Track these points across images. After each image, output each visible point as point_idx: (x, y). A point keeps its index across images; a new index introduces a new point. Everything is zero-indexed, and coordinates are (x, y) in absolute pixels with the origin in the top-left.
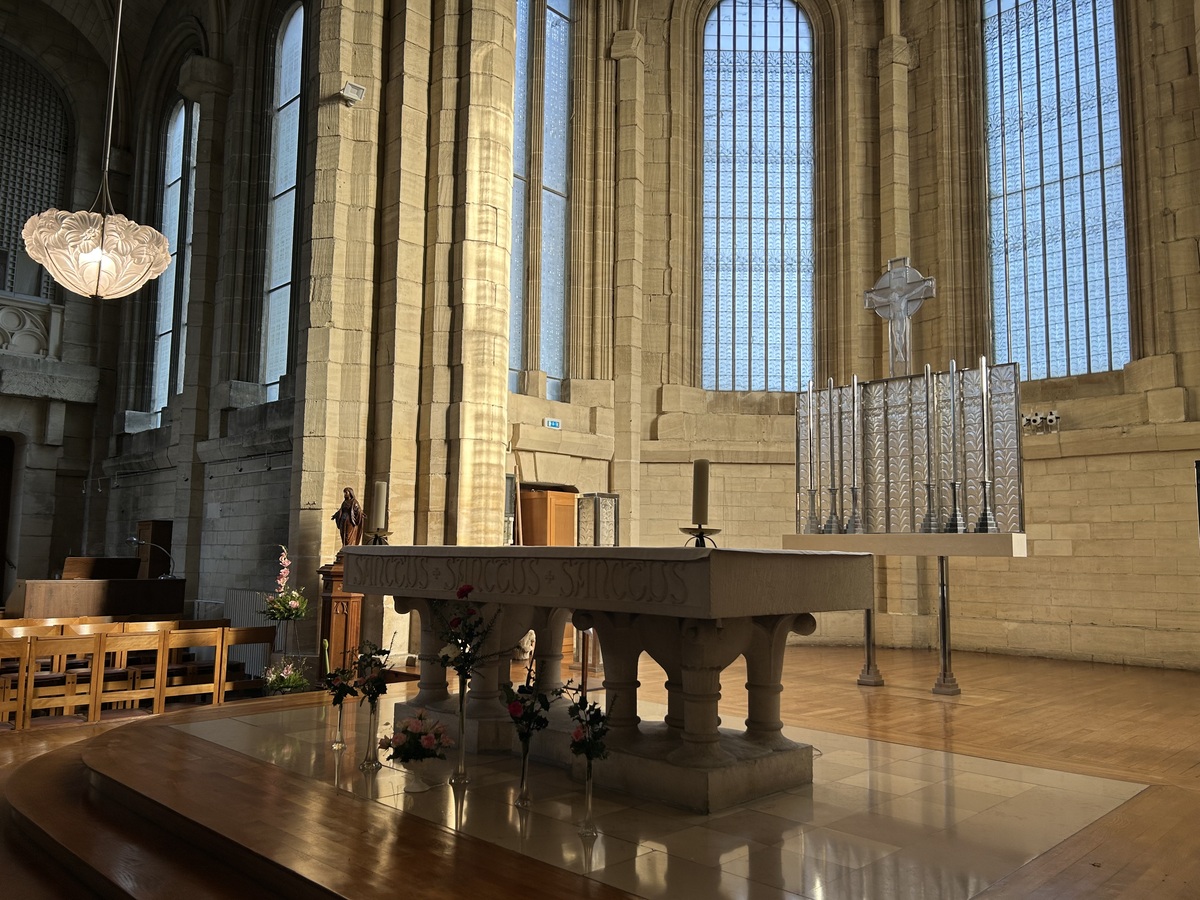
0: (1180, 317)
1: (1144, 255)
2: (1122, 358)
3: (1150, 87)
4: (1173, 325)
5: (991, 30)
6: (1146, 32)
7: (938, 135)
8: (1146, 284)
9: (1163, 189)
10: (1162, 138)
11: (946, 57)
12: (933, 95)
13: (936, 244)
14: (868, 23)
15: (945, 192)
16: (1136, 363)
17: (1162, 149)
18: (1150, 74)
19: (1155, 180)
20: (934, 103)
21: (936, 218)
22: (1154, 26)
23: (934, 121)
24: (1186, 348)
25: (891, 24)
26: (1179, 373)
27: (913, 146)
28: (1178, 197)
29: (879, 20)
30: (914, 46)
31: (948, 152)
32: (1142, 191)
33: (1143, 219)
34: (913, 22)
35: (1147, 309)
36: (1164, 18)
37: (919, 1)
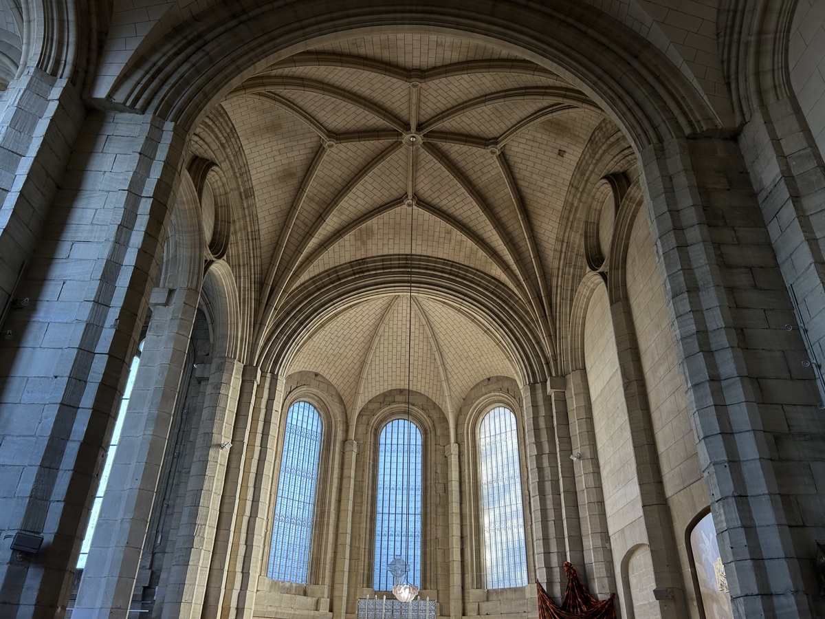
0: (439, 577)
1: (428, 550)
3: (433, 493)
4: (437, 579)
5: (382, 448)
6: (433, 473)
7: (364, 484)
8: (428, 562)
9: (436, 529)
10: (436, 512)
11: (369, 453)
12: (363, 467)
13: (360, 528)
14: (343, 431)
15: (364, 508)
16: (424, 591)
17: (436, 515)
18: (434, 488)
19: (433, 526)
20: (364, 471)
21: (360, 517)
22: (436, 472)
23: (363, 478)
24: (440, 588)
25: (352, 435)
26: (438, 597)
27: (355, 485)
28: (440, 534)
29: (347, 431)
30: (358, 446)
31: (367, 492)
32: (428, 528)
33: (428, 538)
34: (358, 437)
35: (428, 571)
36: (439, 471)
37: (362, 429)
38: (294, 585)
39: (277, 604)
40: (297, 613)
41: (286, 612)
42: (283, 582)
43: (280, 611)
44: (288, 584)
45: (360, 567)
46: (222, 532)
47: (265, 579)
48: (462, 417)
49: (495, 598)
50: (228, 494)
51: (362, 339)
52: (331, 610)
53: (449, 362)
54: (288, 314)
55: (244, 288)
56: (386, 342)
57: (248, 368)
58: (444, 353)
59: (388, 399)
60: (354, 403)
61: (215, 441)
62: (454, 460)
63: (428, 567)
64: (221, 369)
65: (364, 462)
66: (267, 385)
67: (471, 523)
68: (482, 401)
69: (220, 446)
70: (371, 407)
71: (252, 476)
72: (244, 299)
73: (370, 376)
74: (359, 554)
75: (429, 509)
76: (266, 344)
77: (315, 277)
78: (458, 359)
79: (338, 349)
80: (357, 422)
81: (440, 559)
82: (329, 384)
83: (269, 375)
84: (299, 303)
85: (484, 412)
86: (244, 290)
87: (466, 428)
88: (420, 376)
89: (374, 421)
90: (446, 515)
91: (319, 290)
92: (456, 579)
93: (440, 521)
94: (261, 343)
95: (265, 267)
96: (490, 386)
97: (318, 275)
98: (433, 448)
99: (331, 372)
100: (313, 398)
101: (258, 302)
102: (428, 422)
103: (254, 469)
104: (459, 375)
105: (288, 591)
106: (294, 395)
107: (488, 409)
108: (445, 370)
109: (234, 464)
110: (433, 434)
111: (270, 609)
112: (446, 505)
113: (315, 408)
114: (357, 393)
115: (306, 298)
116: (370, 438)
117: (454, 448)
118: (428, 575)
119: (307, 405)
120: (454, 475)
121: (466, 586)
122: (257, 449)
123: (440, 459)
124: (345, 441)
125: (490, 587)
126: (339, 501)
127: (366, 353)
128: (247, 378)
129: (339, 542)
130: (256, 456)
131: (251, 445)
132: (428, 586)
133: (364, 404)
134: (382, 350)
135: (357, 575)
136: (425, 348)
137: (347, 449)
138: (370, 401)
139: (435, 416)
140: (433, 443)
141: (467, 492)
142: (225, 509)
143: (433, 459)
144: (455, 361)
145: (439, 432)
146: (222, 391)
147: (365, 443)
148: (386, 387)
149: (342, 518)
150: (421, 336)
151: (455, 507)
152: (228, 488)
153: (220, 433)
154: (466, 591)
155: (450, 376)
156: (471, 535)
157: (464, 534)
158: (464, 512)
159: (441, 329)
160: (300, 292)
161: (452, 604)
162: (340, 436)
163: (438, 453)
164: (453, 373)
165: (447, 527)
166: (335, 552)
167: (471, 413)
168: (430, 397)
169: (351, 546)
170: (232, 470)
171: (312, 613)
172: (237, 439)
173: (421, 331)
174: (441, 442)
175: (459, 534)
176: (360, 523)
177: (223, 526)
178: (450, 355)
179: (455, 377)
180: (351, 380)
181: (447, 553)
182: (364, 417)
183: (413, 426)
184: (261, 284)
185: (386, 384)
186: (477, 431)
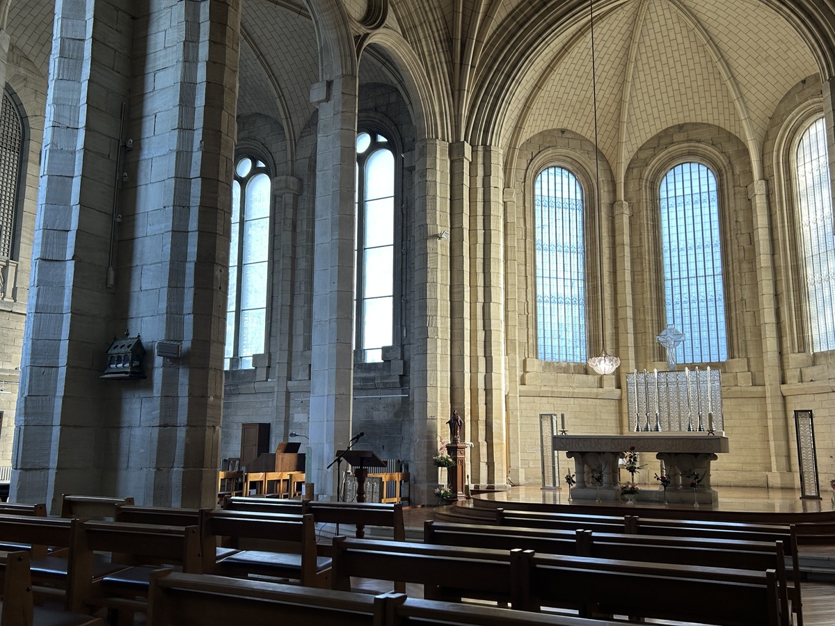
0: (748, 343)
1: (733, 314)
2: (724, 358)
3: (735, 247)
4: (746, 346)
5: (663, 203)
6: (733, 223)
7: (643, 250)
8: (734, 328)
9: (741, 290)
10: (740, 269)
11: (645, 213)
12: (640, 230)
13: (643, 298)
14: (609, 192)
15: (647, 276)
16: (731, 360)
17: (740, 273)
18: (735, 241)
19: (738, 286)
20: (641, 234)
21: (643, 287)
22: (737, 221)
23: (641, 242)
24: (751, 355)
25: (621, 195)
26: (749, 366)
27: (632, 252)
28: (747, 294)
29: (614, 191)
30: (631, 206)
31: (648, 257)
32: (732, 289)
33: (733, 301)
34: (630, 195)
35: (735, 338)
36: (741, 219)
37: (633, 186)
38: (572, 364)
39: (552, 384)
40: (576, 391)
41: (563, 390)
42: (557, 363)
43: (556, 390)
44: (564, 365)
45: (648, 341)
46: (456, 320)
47: (533, 361)
48: (769, 144)
49: (824, 362)
50: (456, 283)
51: (612, 72)
52: (619, 387)
53: (741, 72)
54: (490, 68)
55: (429, 51)
56: (646, 67)
57: (455, 145)
58: (731, 61)
59: (663, 141)
60: (618, 156)
61: (430, 232)
62: (760, 202)
63: (734, 333)
64: (423, 154)
65: (640, 225)
66: (480, 160)
67: (787, 276)
68: (794, 116)
69: (437, 236)
70: (642, 155)
71: (480, 262)
72: (433, 66)
73: (633, 118)
74: (645, 327)
75: (730, 268)
76: (471, 112)
77: (514, 10)
78: (754, 64)
79: (583, 93)
80: (626, 177)
81: (748, 323)
82: (583, 139)
83: (480, 148)
84: (501, 51)
85: (801, 130)
86: (430, 55)
87: (777, 156)
88: (703, 102)
89: (647, 173)
90: (753, 271)
91: (521, 26)
92: (770, 343)
93: (747, 279)
94: (465, 112)
95: (448, 18)
96: (806, 91)
97: (517, 7)
98: (731, 192)
99: (581, 124)
100: (564, 161)
101: (450, 63)
102: (722, 160)
103: (480, 254)
104: (758, 86)
105: (566, 370)
106: (537, 162)
107: (806, 124)
108: (737, 84)
109: (457, 253)
110: (729, 174)
111: (544, 389)
112: (752, 259)
113: (569, 171)
114: (619, 143)
115: (508, 42)
116: (646, 195)
117: (759, 187)
118: (735, 342)
119: (558, 170)
120: (761, 220)
121: (785, 351)
122: (480, 233)
123: (741, 203)
124: (613, 204)
125: (817, 350)
126: (614, 272)
127: (621, 90)
128: (455, 157)
129: (620, 317)
130: (481, 239)
131: (473, 230)
132: (736, 354)
133: (632, 154)
134: (642, 79)
135: (645, 349)
136: (703, 60)
137: (617, 212)
138: (640, 149)
139: (731, 150)
140: (731, 186)
141: (780, 238)
142: (456, 299)
143: (732, 205)
144: (750, 69)
145: (738, 170)
146: (429, 178)
147: (639, 202)
148: (659, 127)
149: (620, 290)
150: (694, 45)
151: (764, 259)
152: (455, 277)
153: (435, 223)
154: (785, 357)
155: (744, 91)
156: (788, 290)
157: (779, 291)
158: (777, 265)
159: (720, 28)
160: (499, 36)
161: (767, 372)
162: (605, 198)
163: (738, 196)
164: (749, 85)
165: (755, 284)
166: (616, 328)
167: (781, 135)
168: (722, 126)
169: (634, 319)
170: (456, 259)
171: (595, 390)
172: (456, 226)
173: (692, 39)
174: (742, 182)
175: (772, 291)
176: (643, 294)
177: (457, 315)
178: (741, 61)
179: (754, 90)
180: (610, 128)
181: (756, 315)
182: (635, 171)
183: (703, 169)
184: (450, 41)
185: (658, 122)
186: (793, 157)
